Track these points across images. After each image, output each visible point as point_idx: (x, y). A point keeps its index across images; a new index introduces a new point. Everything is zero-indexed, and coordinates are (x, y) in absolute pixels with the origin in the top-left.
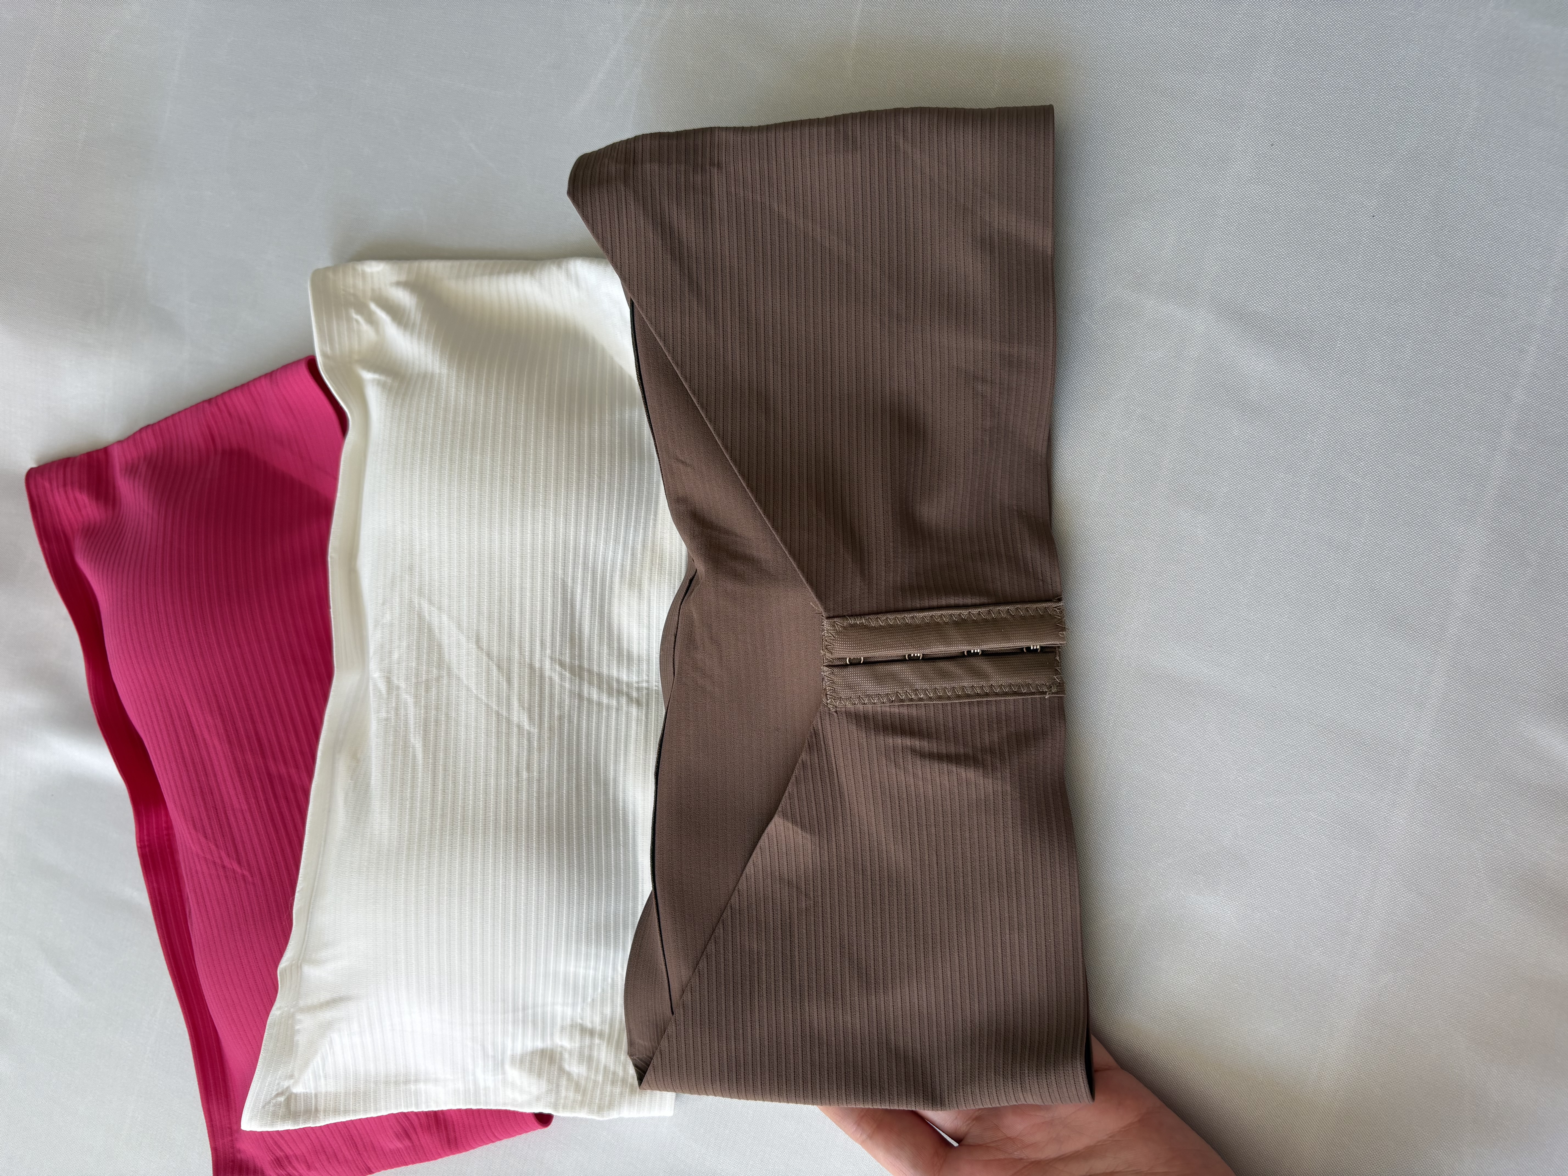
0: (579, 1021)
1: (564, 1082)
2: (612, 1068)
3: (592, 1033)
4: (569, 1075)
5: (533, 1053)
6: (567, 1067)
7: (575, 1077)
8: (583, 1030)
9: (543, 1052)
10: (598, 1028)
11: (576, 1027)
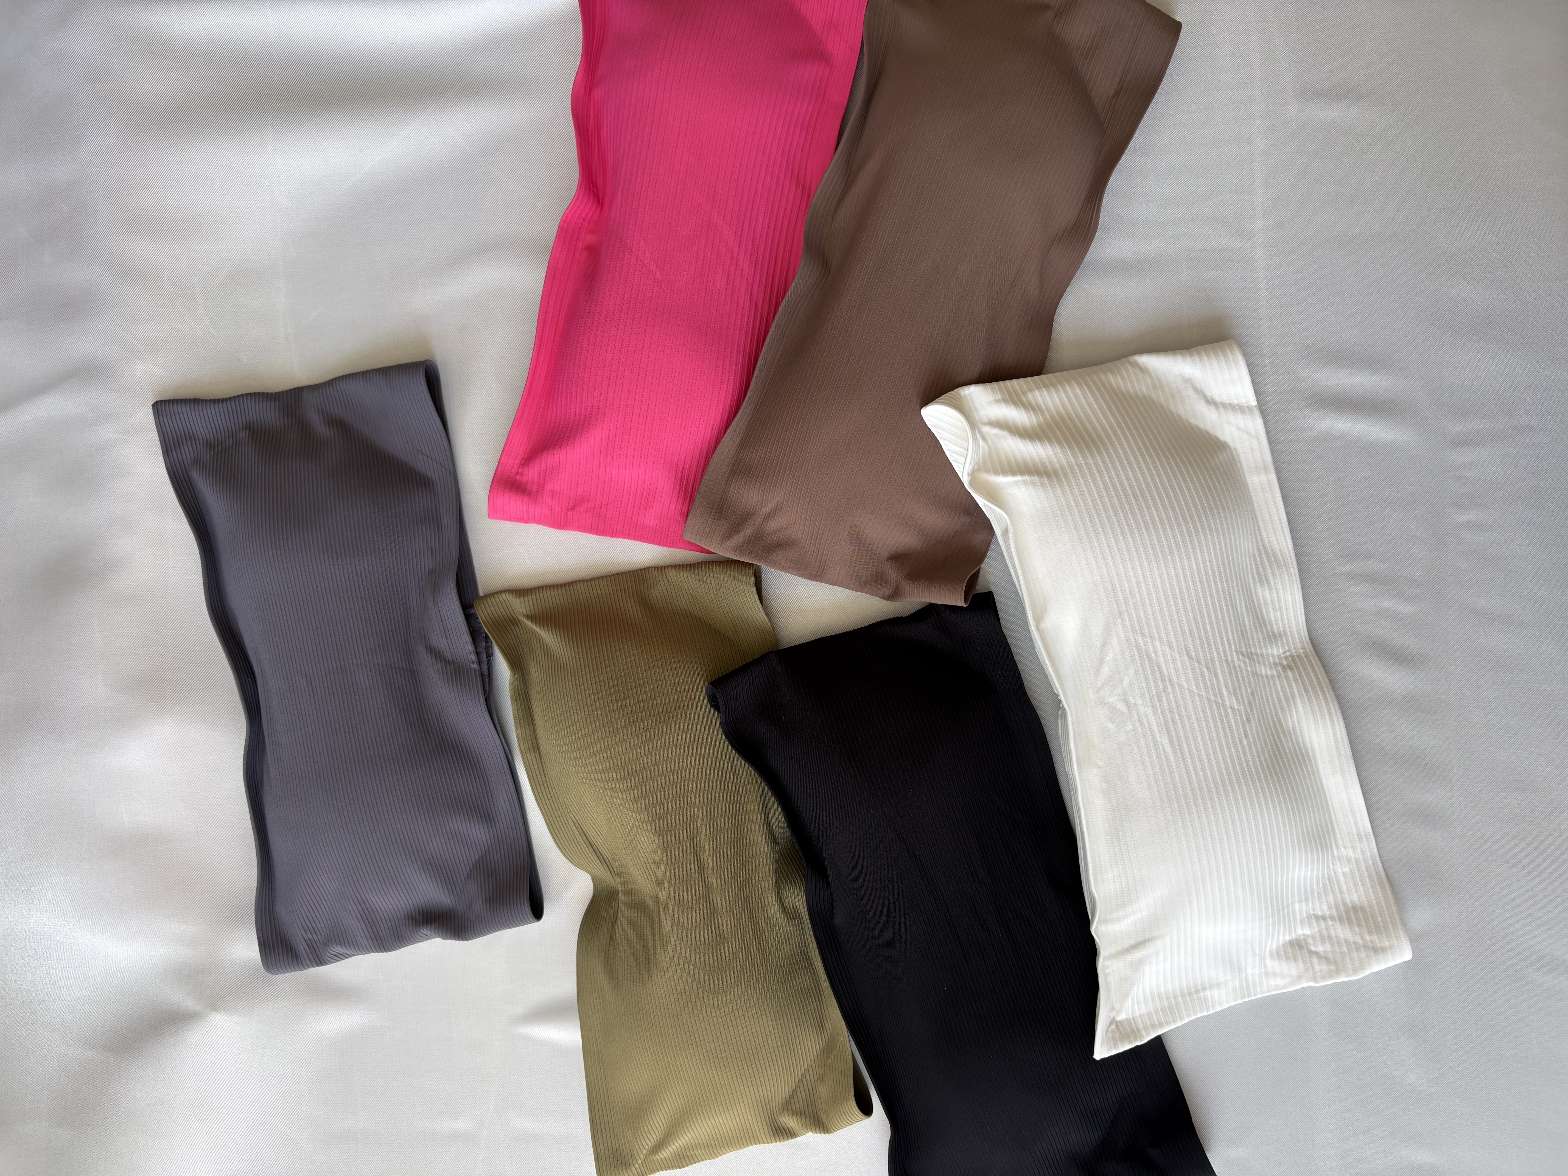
0: (1312, 912)
1: (1315, 960)
2: (1351, 939)
3: (1324, 918)
4: (1317, 953)
5: (1284, 945)
6: (1313, 948)
7: (1322, 954)
8: (1317, 918)
9: (1291, 943)
10: (1327, 913)
11: (1311, 917)
